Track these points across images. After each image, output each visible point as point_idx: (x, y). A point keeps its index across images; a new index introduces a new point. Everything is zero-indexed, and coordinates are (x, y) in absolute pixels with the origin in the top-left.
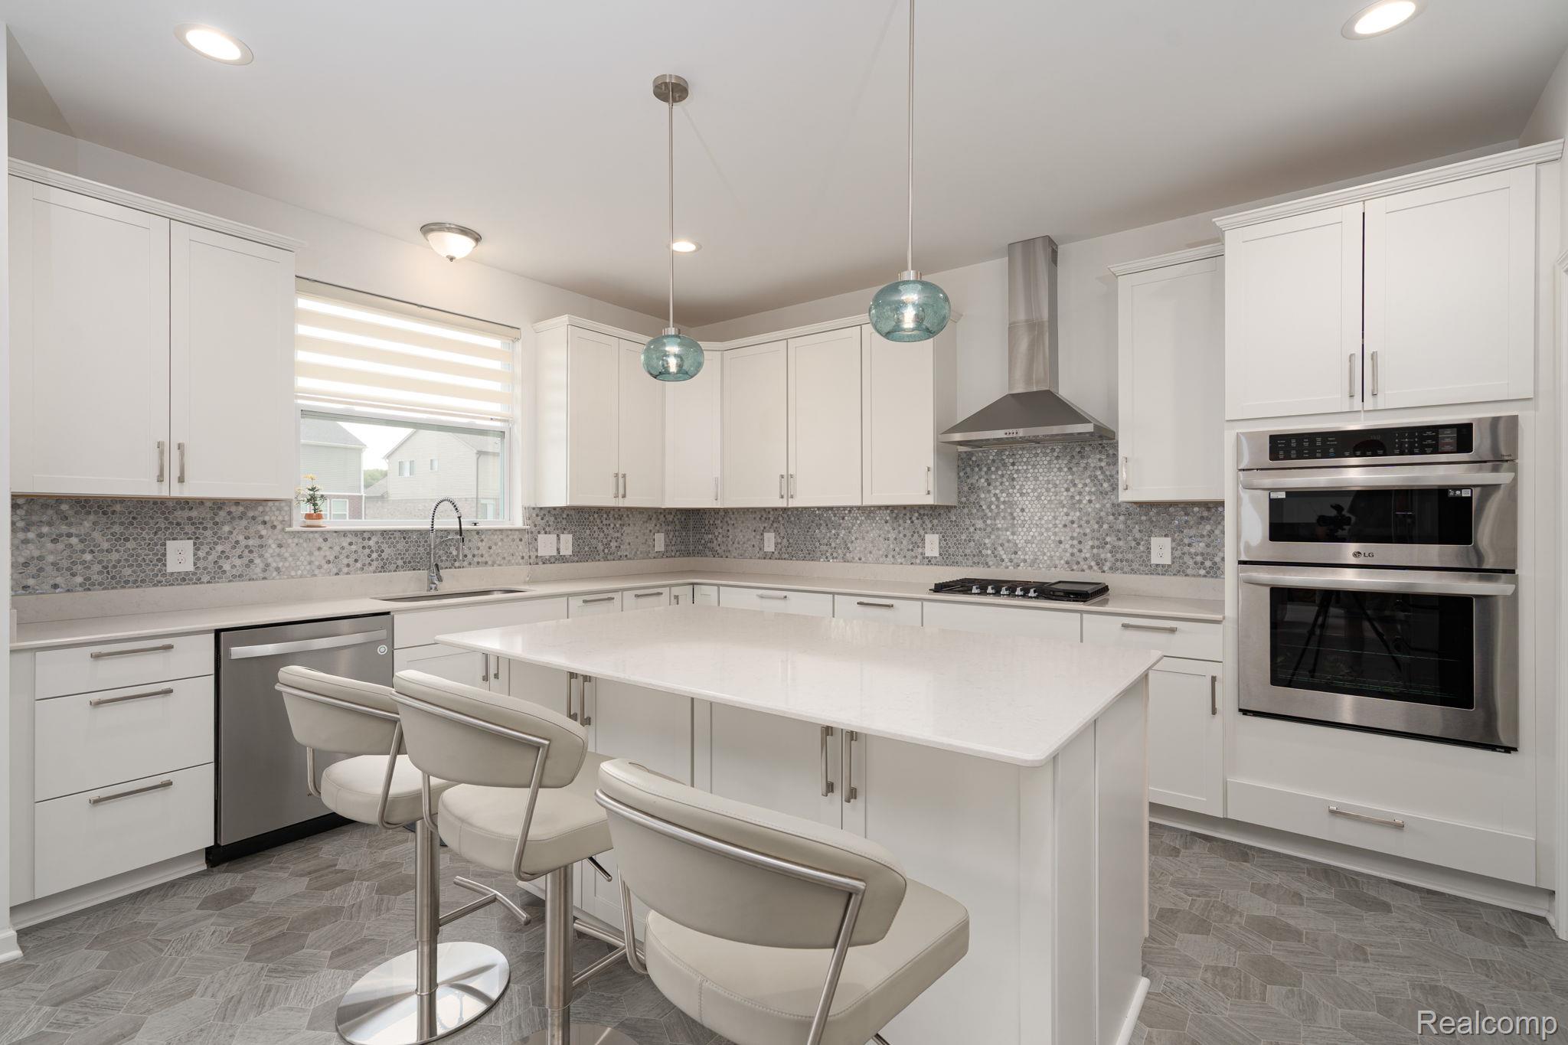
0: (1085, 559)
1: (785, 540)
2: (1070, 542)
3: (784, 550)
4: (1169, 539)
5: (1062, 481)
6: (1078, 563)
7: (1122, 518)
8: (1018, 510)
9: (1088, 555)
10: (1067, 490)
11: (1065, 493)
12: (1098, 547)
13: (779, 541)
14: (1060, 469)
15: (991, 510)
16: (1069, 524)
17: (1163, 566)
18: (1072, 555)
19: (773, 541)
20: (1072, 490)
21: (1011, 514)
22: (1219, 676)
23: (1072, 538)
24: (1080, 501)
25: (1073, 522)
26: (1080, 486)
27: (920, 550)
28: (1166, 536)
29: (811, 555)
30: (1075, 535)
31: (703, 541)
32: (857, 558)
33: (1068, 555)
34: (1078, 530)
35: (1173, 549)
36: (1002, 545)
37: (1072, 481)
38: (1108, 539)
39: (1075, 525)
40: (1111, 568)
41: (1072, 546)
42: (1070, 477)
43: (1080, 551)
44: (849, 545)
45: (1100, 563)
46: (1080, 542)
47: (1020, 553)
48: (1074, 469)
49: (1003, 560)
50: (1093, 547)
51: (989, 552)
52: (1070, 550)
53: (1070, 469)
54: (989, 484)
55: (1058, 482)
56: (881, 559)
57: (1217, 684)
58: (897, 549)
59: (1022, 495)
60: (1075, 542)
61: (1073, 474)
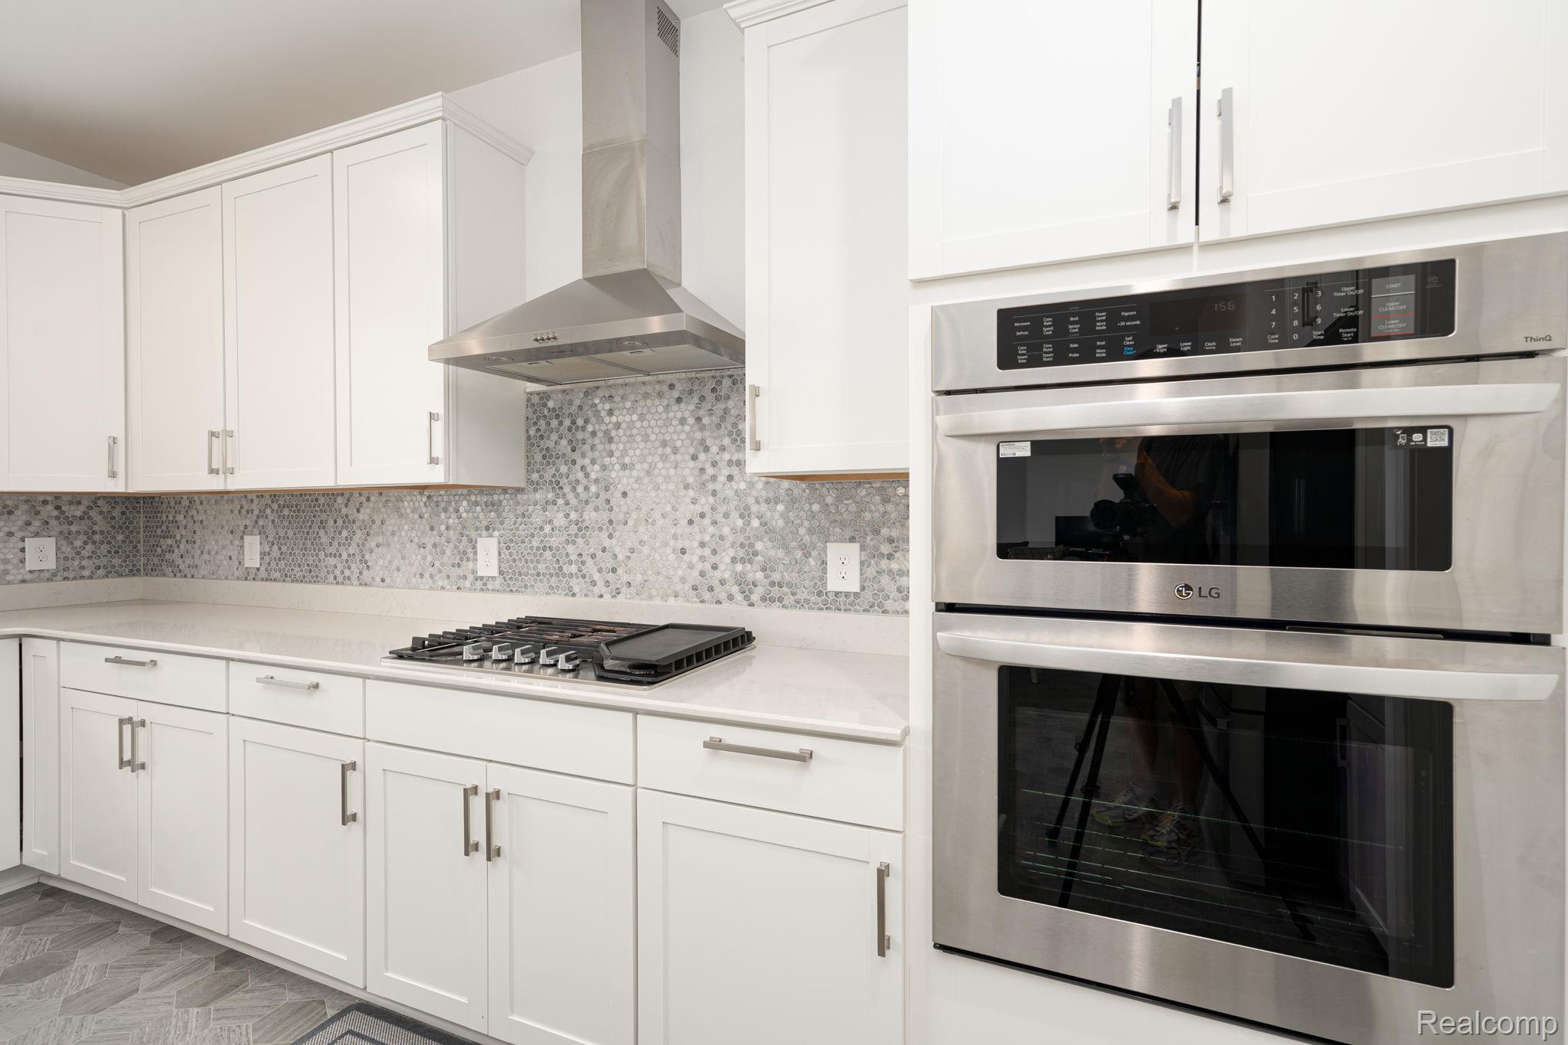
0: (722, 582)
1: (275, 547)
2: (699, 551)
3: (273, 564)
4: (856, 546)
5: (687, 443)
6: (711, 589)
7: (780, 507)
8: (618, 494)
9: (727, 575)
10: (694, 458)
11: (691, 464)
12: (743, 561)
13: (267, 549)
14: (683, 421)
15: (577, 495)
16: (697, 519)
17: (847, 595)
18: (702, 574)
19: (257, 549)
20: (702, 456)
21: (608, 501)
22: (896, 866)
23: (702, 545)
24: (714, 478)
25: (702, 515)
26: (714, 449)
27: (471, 565)
28: (852, 540)
29: (312, 576)
30: (707, 538)
31: (159, 550)
32: (378, 580)
33: (696, 573)
34: (711, 530)
35: (862, 563)
36: (593, 556)
37: (703, 441)
38: (759, 546)
39: (707, 521)
40: (763, 599)
41: (702, 559)
42: (698, 435)
43: (715, 567)
44: (367, 556)
45: (746, 588)
46: (714, 552)
47: (620, 571)
48: (706, 420)
49: (594, 583)
50: (734, 560)
51: (574, 569)
52: (699, 567)
53: (699, 419)
54: (573, 450)
55: (678, 444)
56: (414, 580)
57: (889, 883)
58: (437, 564)
59: (624, 467)
60: (707, 552)
61: (702, 428)
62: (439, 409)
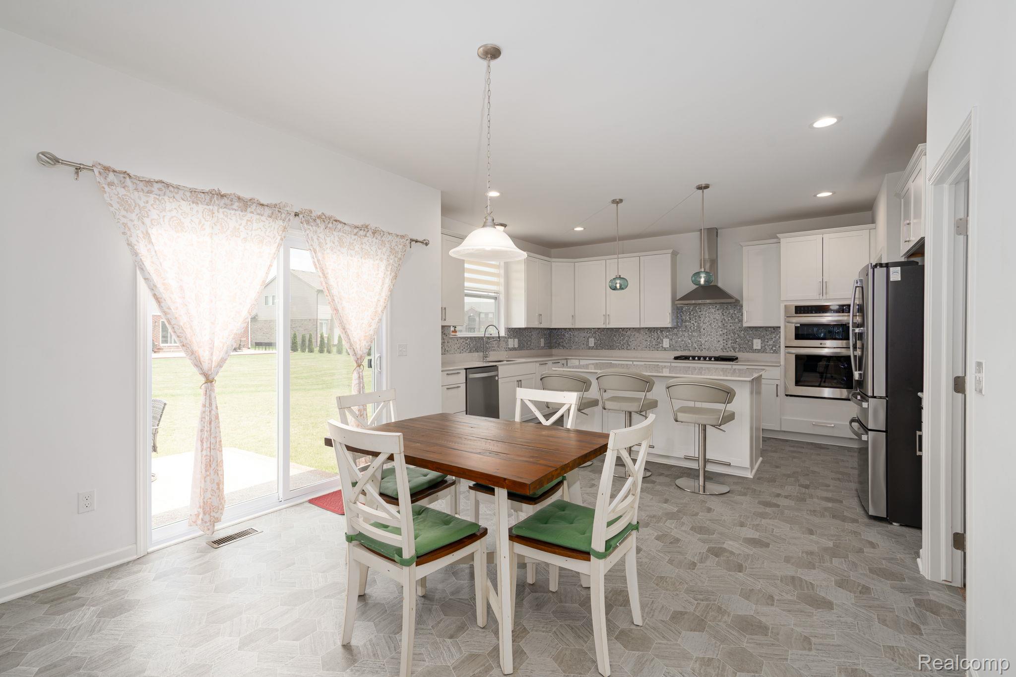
0: (729, 348)
1: (599, 341)
3: (598, 346)
4: (760, 340)
5: (720, 318)
6: (726, 349)
7: (743, 332)
8: (702, 329)
9: (729, 346)
10: (722, 322)
12: (734, 343)
13: (596, 342)
14: (719, 314)
15: (691, 329)
16: (722, 335)
17: (758, 350)
18: (723, 346)
19: (593, 342)
20: (724, 321)
21: (699, 331)
22: (779, 384)
23: (724, 340)
24: (727, 326)
25: (724, 334)
26: (727, 320)
27: (661, 345)
28: (759, 339)
29: (611, 348)
30: (725, 338)
31: (558, 342)
32: (633, 349)
33: (722, 346)
34: (726, 337)
35: (761, 343)
36: (696, 342)
37: (724, 319)
38: (737, 340)
40: (738, 351)
42: (723, 317)
43: (727, 344)
44: (629, 343)
45: (734, 349)
46: (727, 341)
47: (703, 345)
48: (725, 314)
49: (696, 348)
50: (731, 343)
51: (690, 345)
52: (723, 344)
53: (723, 314)
54: (690, 319)
55: (718, 319)
56: (644, 349)
57: (778, 387)
58: (651, 345)
59: (704, 323)
61: (724, 316)
62: (670, 312)
